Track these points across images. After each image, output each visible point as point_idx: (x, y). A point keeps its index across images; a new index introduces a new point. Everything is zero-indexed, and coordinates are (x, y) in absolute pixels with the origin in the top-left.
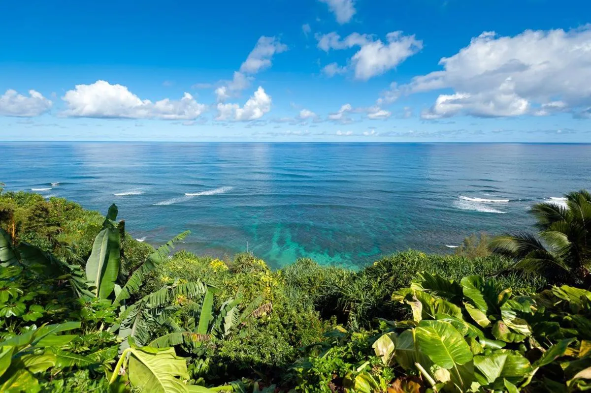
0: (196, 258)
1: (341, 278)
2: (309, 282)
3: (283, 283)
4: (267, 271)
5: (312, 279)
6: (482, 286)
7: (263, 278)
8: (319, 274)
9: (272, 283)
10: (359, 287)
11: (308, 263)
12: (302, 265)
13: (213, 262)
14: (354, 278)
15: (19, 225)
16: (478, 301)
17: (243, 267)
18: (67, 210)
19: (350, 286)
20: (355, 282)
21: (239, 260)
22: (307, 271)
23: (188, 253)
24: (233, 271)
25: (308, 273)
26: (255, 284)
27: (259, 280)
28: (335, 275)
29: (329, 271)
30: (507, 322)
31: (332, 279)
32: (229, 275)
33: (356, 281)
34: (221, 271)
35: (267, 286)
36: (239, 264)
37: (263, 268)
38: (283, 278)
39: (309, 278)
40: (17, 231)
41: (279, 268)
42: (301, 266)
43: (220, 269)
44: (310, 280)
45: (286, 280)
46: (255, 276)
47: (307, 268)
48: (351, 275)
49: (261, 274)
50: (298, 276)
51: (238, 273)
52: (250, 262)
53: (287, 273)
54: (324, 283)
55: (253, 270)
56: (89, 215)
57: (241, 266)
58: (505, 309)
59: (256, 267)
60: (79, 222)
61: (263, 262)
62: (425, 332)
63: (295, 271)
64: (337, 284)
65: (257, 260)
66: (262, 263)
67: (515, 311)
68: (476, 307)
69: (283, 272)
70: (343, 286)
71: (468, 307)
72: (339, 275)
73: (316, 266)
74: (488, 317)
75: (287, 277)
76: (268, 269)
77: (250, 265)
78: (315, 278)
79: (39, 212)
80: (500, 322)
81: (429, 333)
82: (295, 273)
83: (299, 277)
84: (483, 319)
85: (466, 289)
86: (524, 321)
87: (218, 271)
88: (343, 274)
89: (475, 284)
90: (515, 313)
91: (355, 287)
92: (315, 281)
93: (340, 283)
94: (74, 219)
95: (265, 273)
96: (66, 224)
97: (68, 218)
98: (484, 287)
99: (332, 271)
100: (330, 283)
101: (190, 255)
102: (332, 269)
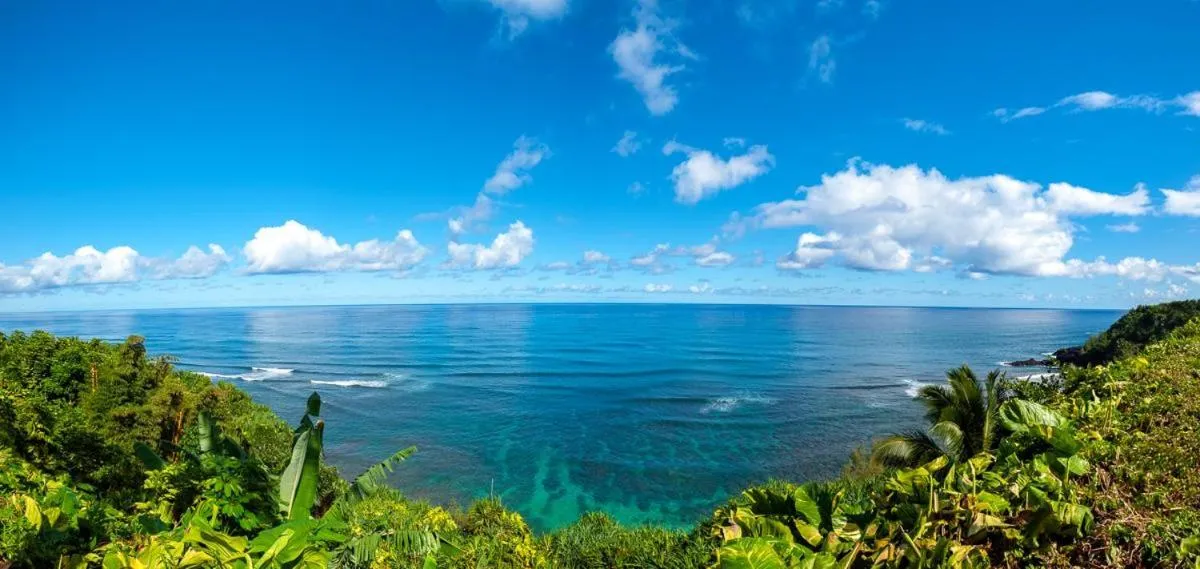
0: (403, 501)
1: (662, 547)
2: (603, 560)
3: (556, 562)
4: (527, 536)
5: (609, 553)
6: (817, 495)
7: (518, 548)
8: (621, 543)
9: (535, 559)
10: (693, 561)
11: (600, 522)
12: (591, 525)
13: (431, 512)
14: (685, 545)
15: (187, 412)
16: (811, 514)
17: (485, 524)
18: (235, 400)
19: (678, 561)
20: (685, 552)
21: (478, 511)
22: (600, 536)
23: (392, 491)
24: (468, 532)
25: (599, 542)
26: (505, 560)
27: (511, 552)
28: (651, 542)
29: (640, 536)
30: (838, 531)
31: (645, 550)
32: (460, 537)
33: (688, 550)
34: (446, 529)
35: (525, 566)
36: (479, 519)
37: (519, 530)
38: (554, 553)
39: (603, 551)
40: (184, 421)
41: (547, 532)
42: (588, 528)
43: (444, 525)
44: (604, 554)
45: (561, 556)
46: (504, 542)
47: (598, 531)
48: (679, 539)
49: (516, 540)
50: (583, 548)
51: (476, 535)
52: (496, 517)
53: (563, 541)
54: (632, 560)
55: (501, 532)
56: (259, 410)
57: (481, 522)
58: (836, 516)
59: (507, 527)
60: (246, 420)
61: (519, 518)
62: (730, 552)
63: (577, 538)
64: (655, 560)
65: (509, 514)
66: (517, 519)
67: (846, 515)
68: (808, 522)
69: (555, 539)
70: (665, 563)
71: (799, 524)
72: (657, 542)
73: (616, 527)
74: (820, 532)
75: (562, 550)
76: (528, 532)
77: (496, 522)
78: (615, 551)
79: (208, 399)
80: (831, 533)
81: (735, 551)
82: (576, 541)
83: (585, 549)
84: (813, 534)
85: (800, 502)
86: (855, 525)
87: (442, 529)
88: (665, 540)
89: (810, 494)
90: (845, 518)
91: (686, 561)
92: (614, 557)
93: (659, 556)
94: (239, 415)
95: (524, 538)
96: (231, 419)
97: (234, 413)
98: (820, 496)
99: (645, 536)
100: (642, 558)
101: (394, 494)
102: (645, 531)
